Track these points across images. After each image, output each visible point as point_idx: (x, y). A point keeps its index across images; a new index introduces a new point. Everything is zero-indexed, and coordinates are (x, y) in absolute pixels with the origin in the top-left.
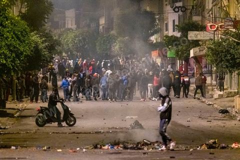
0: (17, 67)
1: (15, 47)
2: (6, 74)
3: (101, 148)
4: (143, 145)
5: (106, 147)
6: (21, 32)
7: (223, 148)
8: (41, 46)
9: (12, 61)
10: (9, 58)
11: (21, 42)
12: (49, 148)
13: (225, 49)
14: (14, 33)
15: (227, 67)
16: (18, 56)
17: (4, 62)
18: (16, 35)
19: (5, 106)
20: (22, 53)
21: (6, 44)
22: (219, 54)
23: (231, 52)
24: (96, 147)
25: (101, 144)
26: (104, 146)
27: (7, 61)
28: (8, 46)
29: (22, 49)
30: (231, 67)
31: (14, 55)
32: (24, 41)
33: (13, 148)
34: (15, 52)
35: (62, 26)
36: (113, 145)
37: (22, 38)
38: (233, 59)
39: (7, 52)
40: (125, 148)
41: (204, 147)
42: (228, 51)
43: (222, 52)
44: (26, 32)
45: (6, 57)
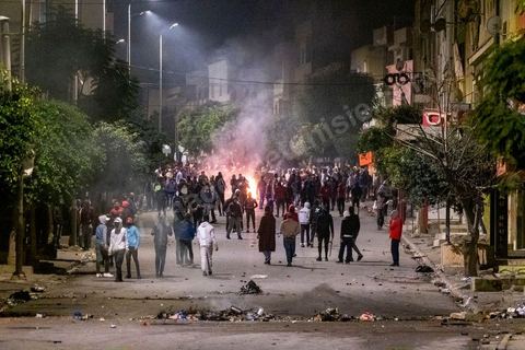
0: (70, 190)
1: (65, 157)
2: (50, 201)
3: (167, 318)
4: (230, 314)
5: (175, 317)
6: (78, 132)
7: (345, 320)
8: (130, 147)
9: (60, 180)
10: (56, 174)
11: (77, 149)
12: (92, 317)
15: (425, 194)
17: (48, 181)
18: (68, 136)
19: (55, 256)
20: (78, 167)
21: (51, 152)
22: (410, 171)
23: (432, 169)
24: (160, 316)
25: (167, 311)
26: (172, 315)
27: (52, 180)
28: (55, 155)
29: (78, 160)
30: (432, 194)
31: (64, 170)
32: (82, 147)
33: (39, 316)
34: (65, 165)
35: (203, 95)
36: (185, 314)
37: (78, 142)
38: (435, 181)
39: (53, 165)
40: (203, 318)
41: (319, 318)
42: (426, 167)
43: (416, 169)
44: (85, 131)
45: (51, 173)
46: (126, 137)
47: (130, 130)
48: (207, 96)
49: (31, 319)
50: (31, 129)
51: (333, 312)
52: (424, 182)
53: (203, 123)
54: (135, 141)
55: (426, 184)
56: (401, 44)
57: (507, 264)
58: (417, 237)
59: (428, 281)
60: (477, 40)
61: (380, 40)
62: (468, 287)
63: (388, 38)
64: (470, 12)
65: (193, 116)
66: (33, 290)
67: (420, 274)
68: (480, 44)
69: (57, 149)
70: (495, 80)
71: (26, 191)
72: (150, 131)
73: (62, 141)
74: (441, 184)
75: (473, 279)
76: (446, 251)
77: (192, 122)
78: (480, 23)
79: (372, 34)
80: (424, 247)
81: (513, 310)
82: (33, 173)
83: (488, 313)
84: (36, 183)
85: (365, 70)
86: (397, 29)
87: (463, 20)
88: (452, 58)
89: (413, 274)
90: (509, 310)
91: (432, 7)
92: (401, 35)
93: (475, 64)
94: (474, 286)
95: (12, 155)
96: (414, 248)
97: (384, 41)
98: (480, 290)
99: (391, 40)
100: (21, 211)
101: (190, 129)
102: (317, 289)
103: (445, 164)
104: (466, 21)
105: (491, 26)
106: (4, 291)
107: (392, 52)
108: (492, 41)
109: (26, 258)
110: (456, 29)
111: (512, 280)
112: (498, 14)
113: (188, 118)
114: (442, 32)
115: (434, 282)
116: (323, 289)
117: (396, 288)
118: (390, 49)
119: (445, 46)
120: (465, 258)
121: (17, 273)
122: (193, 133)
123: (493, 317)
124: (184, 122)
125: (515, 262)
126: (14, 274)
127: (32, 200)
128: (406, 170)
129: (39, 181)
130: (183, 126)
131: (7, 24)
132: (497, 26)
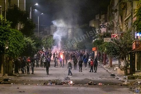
0: (18, 53)
1: (17, 44)
2: (12, 56)
4: (63, 83)
5: (49, 84)
6: (20, 37)
7: (95, 85)
8: (32, 44)
10: (14, 49)
11: (20, 42)
12: (26, 84)
13: (112, 46)
14: (16, 38)
15: (113, 54)
16: (18, 48)
17: (12, 51)
18: (17, 39)
20: (20, 47)
21: (13, 43)
22: (109, 49)
23: (115, 48)
24: (45, 84)
26: (48, 83)
27: (13, 50)
28: (14, 44)
29: (20, 45)
30: (115, 54)
31: (16, 48)
32: (21, 42)
33: (12, 84)
35: (49, 33)
36: (51, 83)
37: (20, 40)
38: (116, 51)
39: (13, 46)
40: (56, 84)
41: (87, 84)
42: (113, 47)
43: (111, 48)
44: (22, 37)
45: (12, 49)
46: (31, 41)
47: (32, 40)
48: (50, 33)
49: (10, 84)
50: (10, 33)
51: (91, 83)
52: (113, 51)
53: (49, 41)
54: (33, 43)
55: (113, 52)
56: (103, 19)
57: (135, 73)
58: (109, 68)
59: (114, 78)
60: (126, 14)
61: (97, 18)
62: (125, 79)
63: (99, 17)
64: (124, 7)
65: (47, 39)
66: (9, 79)
67: (112, 76)
68: (127, 16)
69: (14, 42)
70: (139, 15)
71: (6, 53)
72: (37, 40)
73: (16, 40)
74: (118, 52)
75: (127, 76)
76: (119, 70)
77: (46, 40)
78: (127, 10)
79: (95, 16)
80: (111, 70)
81: (140, 82)
82: (8, 48)
83: (133, 83)
84: (8, 51)
85: (93, 26)
86: (102, 15)
87: (122, 9)
88: (119, 20)
89: (110, 76)
90: (138, 82)
91: (113, 7)
92: (103, 17)
93: (126, 21)
94: (127, 78)
95: (5, 40)
96: (109, 71)
97: (99, 18)
98: (129, 79)
99: (100, 18)
100: (5, 58)
101: (46, 42)
102: (85, 79)
103: (119, 46)
104: (123, 9)
105: (130, 10)
106: (1, 79)
107: (100, 21)
108: (130, 14)
109: (6, 72)
110: (120, 12)
111: (137, 76)
112: (132, 7)
113: (45, 39)
114: (116, 13)
115: (116, 78)
116: (86, 79)
117: (106, 79)
118: (100, 20)
119: (117, 17)
120: (125, 71)
121: (4, 75)
122: (47, 43)
123: (134, 84)
124: (44, 40)
125: (137, 73)
126: (3, 75)
127: (7, 56)
128: (108, 48)
129: (9, 51)
130: (44, 42)
131: (1, 8)
132: (132, 10)
